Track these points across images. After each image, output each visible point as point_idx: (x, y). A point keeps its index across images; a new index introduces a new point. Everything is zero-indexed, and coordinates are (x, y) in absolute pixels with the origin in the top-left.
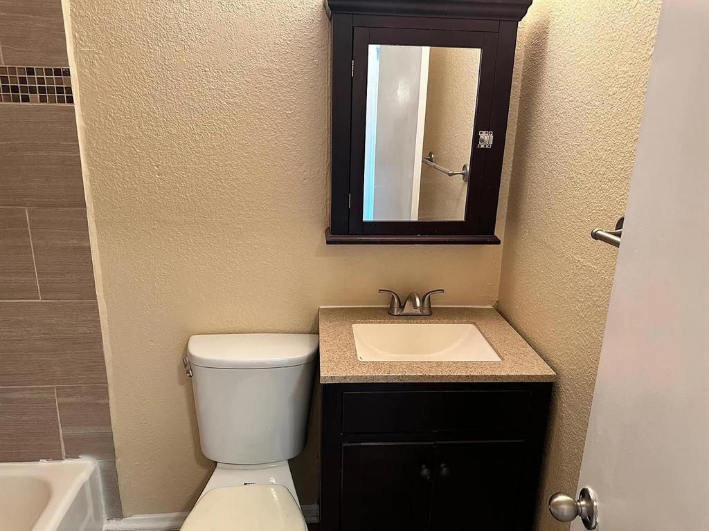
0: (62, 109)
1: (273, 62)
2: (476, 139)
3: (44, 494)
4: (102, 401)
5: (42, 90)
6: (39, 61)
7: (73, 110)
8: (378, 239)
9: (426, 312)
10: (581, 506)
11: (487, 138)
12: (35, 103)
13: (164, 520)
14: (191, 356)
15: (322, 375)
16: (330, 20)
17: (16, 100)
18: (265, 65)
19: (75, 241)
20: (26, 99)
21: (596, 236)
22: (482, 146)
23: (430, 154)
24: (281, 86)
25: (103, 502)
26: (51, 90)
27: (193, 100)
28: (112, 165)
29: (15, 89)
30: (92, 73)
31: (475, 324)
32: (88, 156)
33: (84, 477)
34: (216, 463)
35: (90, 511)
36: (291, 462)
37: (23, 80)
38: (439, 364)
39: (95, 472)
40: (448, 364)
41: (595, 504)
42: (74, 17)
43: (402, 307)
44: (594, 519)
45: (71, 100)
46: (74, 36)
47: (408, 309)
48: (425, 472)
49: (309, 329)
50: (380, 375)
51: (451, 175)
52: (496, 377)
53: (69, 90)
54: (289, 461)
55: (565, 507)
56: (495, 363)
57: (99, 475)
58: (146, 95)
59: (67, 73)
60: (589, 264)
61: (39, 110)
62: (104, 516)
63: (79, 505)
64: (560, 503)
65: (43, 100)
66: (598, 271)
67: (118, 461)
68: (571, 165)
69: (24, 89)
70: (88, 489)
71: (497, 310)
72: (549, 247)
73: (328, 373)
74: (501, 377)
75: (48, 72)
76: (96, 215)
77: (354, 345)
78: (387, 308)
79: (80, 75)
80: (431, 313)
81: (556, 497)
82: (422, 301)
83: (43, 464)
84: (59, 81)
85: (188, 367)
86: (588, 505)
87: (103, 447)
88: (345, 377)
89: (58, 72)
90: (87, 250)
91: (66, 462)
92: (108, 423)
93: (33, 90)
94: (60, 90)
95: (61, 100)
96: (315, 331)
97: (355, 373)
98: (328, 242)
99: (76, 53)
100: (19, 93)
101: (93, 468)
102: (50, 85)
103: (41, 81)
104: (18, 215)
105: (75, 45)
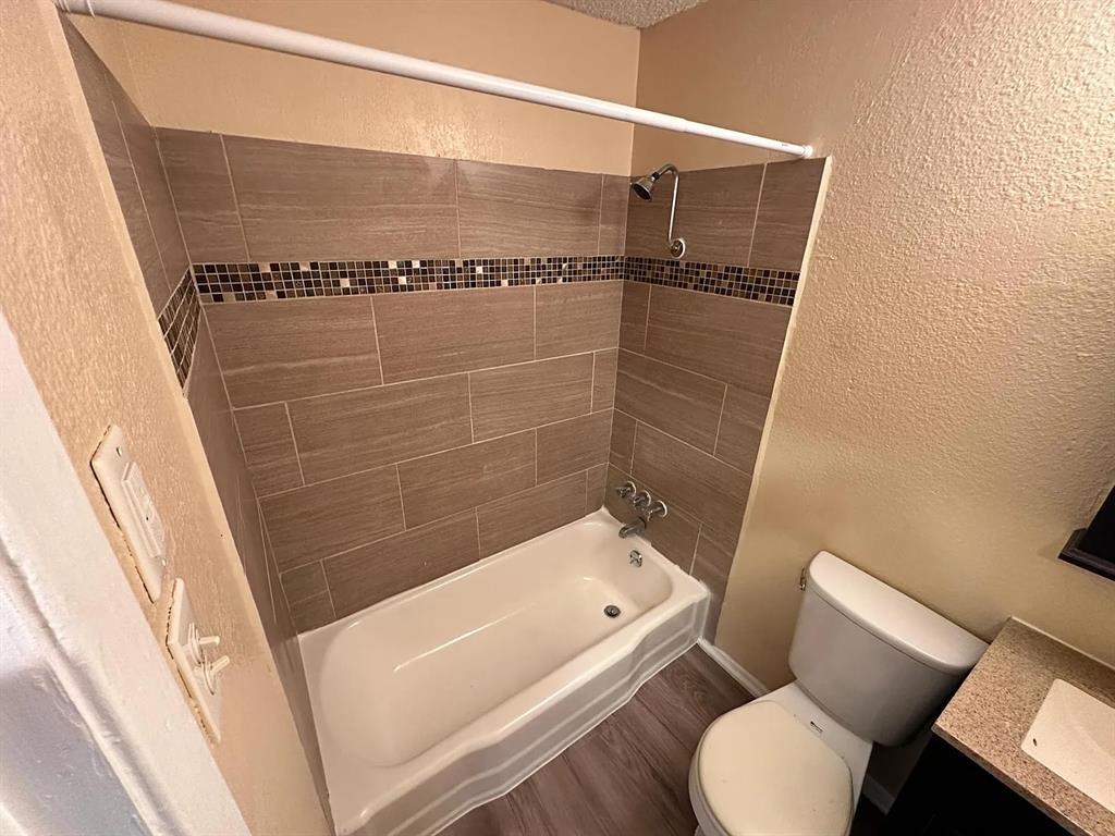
0: (782, 310)
3: (667, 591)
5: (770, 291)
6: (778, 265)
7: (790, 311)
12: (761, 302)
14: (809, 573)
17: (748, 297)
19: (753, 423)
20: (755, 297)
24: (1083, 316)
25: (704, 622)
26: (778, 291)
27: (926, 318)
29: (750, 288)
30: (820, 279)
32: (789, 354)
33: (697, 597)
34: (796, 678)
35: (694, 623)
37: (758, 281)
39: (706, 599)
42: (823, 223)
45: (791, 302)
49: (979, 630)
53: (793, 293)
57: (708, 603)
58: (868, 306)
59: (797, 277)
61: (764, 307)
62: (702, 632)
63: (686, 613)
65: (768, 299)
67: (724, 604)
69: (757, 289)
70: (695, 611)
75: (781, 275)
76: (777, 408)
79: (809, 279)
83: (678, 568)
84: (787, 284)
87: (718, 585)
89: (789, 275)
90: (760, 434)
91: (690, 577)
93: (763, 290)
94: (785, 292)
95: (783, 301)
99: (811, 259)
100: (751, 291)
101: (705, 596)
102: (779, 286)
103: (772, 282)
104: (719, 388)
105: (814, 250)
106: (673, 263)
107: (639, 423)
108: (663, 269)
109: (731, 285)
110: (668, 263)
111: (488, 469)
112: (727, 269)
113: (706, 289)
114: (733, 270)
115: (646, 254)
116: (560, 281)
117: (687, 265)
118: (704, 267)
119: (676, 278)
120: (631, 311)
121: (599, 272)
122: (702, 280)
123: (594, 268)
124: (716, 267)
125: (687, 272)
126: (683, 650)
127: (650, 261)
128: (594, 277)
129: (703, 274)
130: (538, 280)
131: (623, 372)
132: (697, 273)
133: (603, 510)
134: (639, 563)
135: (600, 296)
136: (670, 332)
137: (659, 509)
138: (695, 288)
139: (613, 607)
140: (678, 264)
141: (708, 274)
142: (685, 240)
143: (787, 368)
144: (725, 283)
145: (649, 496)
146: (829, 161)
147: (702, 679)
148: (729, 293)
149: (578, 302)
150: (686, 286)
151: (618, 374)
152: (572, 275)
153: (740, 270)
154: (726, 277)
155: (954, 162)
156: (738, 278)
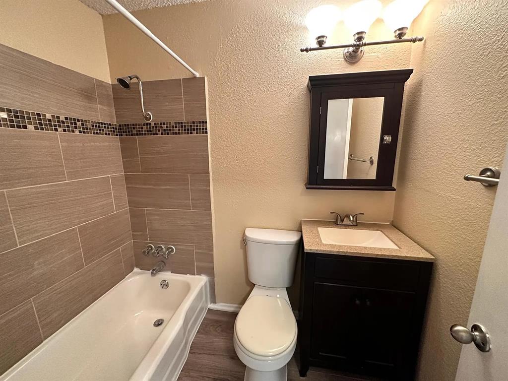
0: (203, 136)
1: (285, 112)
2: (382, 139)
3: (188, 288)
4: (210, 253)
5: (197, 129)
6: (197, 118)
7: (207, 136)
8: (331, 187)
9: (354, 224)
10: (476, 335)
11: (388, 138)
12: (195, 134)
13: (233, 307)
14: (246, 236)
15: (305, 248)
16: (310, 92)
17: (188, 134)
18: (281, 114)
19: (205, 187)
20: (191, 133)
21: (467, 179)
22: (385, 143)
23: (351, 155)
24: (287, 122)
26: (200, 129)
28: (220, 157)
29: (188, 130)
30: (215, 122)
31: (381, 231)
32: (211, 154)
33: (202, 283)
34: (254, 284)
35: (204, 299)
36: (287, 289)
37: (191, 126)
38: (365, 248)
39: (206, 282)
40: (370, 248)
41: (487, 336)
42: (210, 101)
43: (342, 221)
44: (488, 345)
45: (207, 133)
46: (209, 109)
47: (346, 222)
48: (358, 302)
49: (296, 229)
50: (335, 250)
51: (364, 161)
52: (398, 256)
53: (206, 129)
54: (286, 288)
55: (464, 334)
56: (397, 250)
57: (208, 284)
59: (206, 122)
60: (457, 197)
61: (195, 137)
62: (209, 301)
63: (200, 295)
64: (459, 331)
65: (197, 133)
66: (465, 200)
67: (215, 279)
68: (441, 147)
69: (191, 130)
70: (204, 289)
71: (393, 225)
72: (428, 191)
73: (308, 247)
74: (401, 257)
75: (200, 122)
76: (213, 177)
77: (319, 236)
78: (334, 222)
79: (211, 123)
80: (356, 225)
81: (455, 327)
82: (353, 217)
83: (188, 276)
84: (203, 126)
85: (244, 241)
86: (481, 335)
87: (210, 272)
88: (317, 250)
89: (203, 122)
90: (209, 191)
91: (196, 276)
92: (213, 262)
93: (194, 130)
94: (203, 129)
95: (203, 133)
96: (300, 230)
97: (322, 249)
98: (307, 188)
99: (209, 115)
100: (189, 131)
101: (206, 280)
102: (200, 127)
103: (197, 126)
104: (186, 177)
105: (209, 112)
106: (147, 124)
107: (147, 210)
108: (142, 128)
109: (179, 130)
110: (144, 125)
111: (39, 264)
112: (175, 123)
113: (168, 134)
114: (179, 123)
115: (130, 121)
116: (77, 132)
117: (155, 124)
118: (164, 124)
119: (151, 131)
120: (127, 152)
121: (103, 130)
122: (165, 130)
123: (99, 128)
124: (170, 123)
125: (156, 127)
126: (204, 315)
127: (133, 125)
128: (100, 133)
129: (164, 127)
130: (59, 129)
131: (130, 186)
132: (162, 127)
133: (136, 270)
134: (167, 286)
135: (107, 144)
136: (153, 158)
137: (170, 250)
138: (162, 134)
139: (158, 321)
140: (150, 124)
141: (167, 127)
142: (151, 113)
143: (213, 160)
144: (176, 130)
145: (163, 247)
146: (205, 78)
147: (217, 321)
148: (179, 134)
149: (92, 146)
150: (157, 134)
151: (127, 188)
152: (85, 130)
153: (182, 123)
154: (176, 127)
155: (244, 79)
156: (182, 127)
